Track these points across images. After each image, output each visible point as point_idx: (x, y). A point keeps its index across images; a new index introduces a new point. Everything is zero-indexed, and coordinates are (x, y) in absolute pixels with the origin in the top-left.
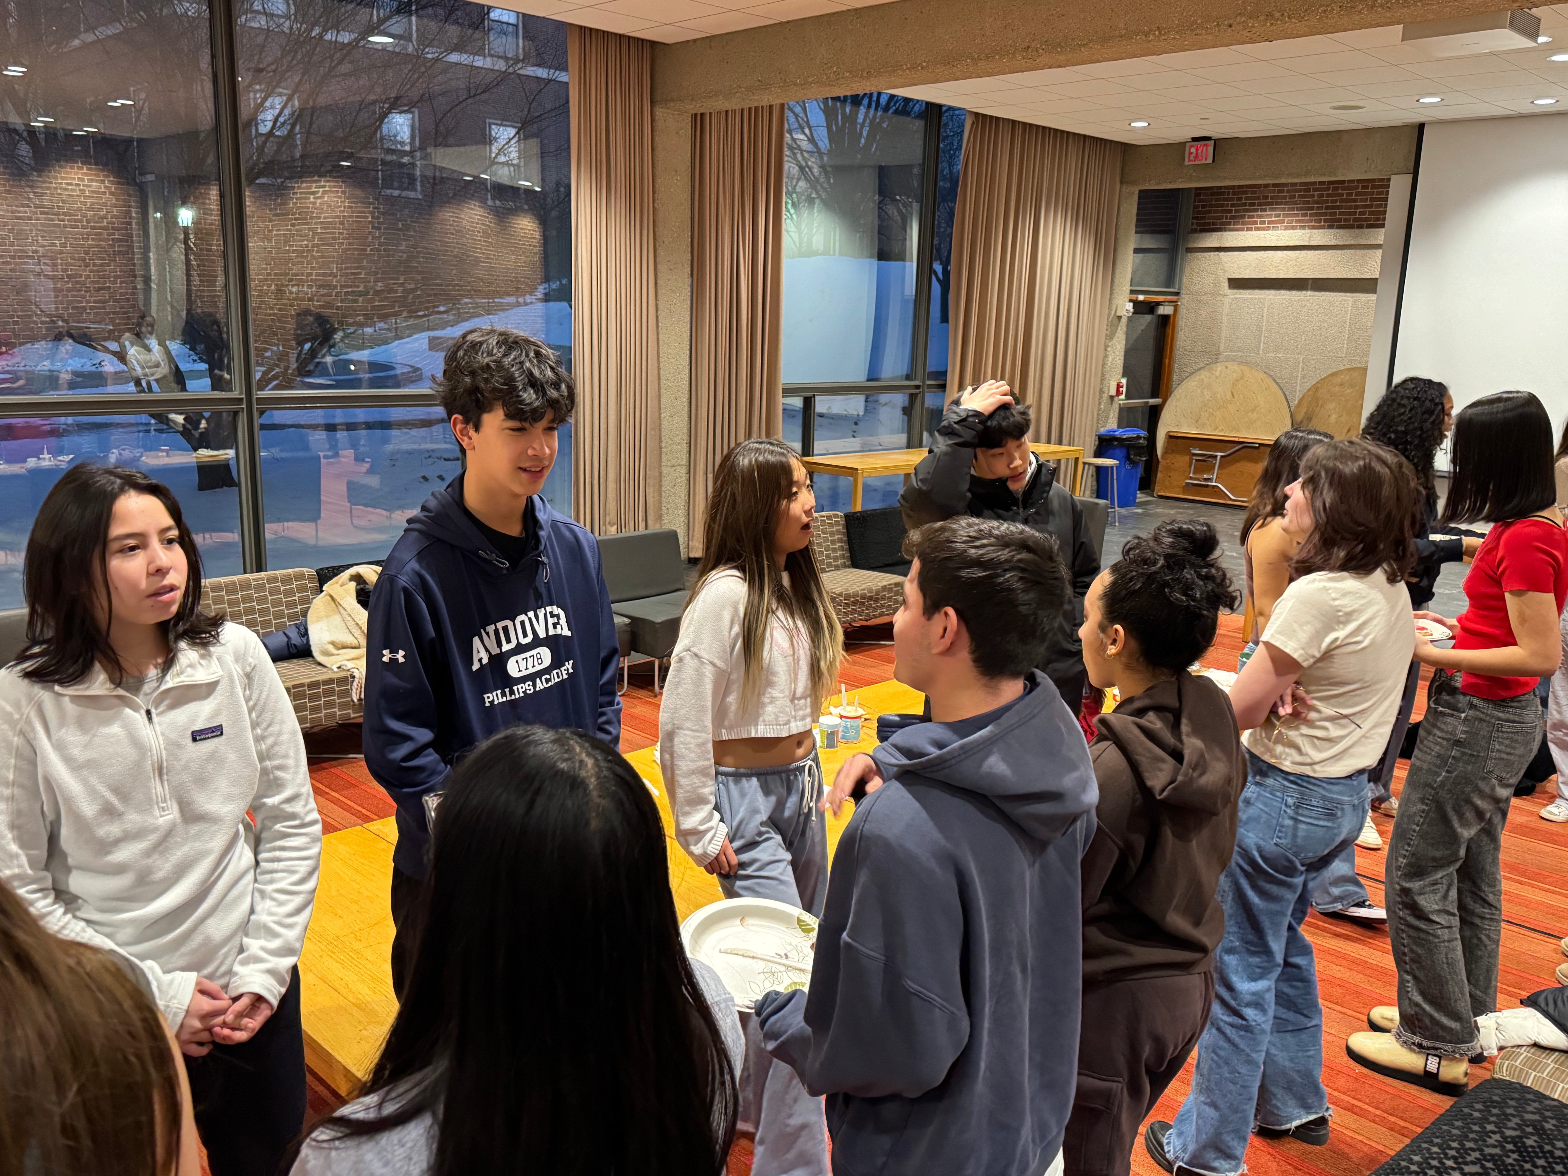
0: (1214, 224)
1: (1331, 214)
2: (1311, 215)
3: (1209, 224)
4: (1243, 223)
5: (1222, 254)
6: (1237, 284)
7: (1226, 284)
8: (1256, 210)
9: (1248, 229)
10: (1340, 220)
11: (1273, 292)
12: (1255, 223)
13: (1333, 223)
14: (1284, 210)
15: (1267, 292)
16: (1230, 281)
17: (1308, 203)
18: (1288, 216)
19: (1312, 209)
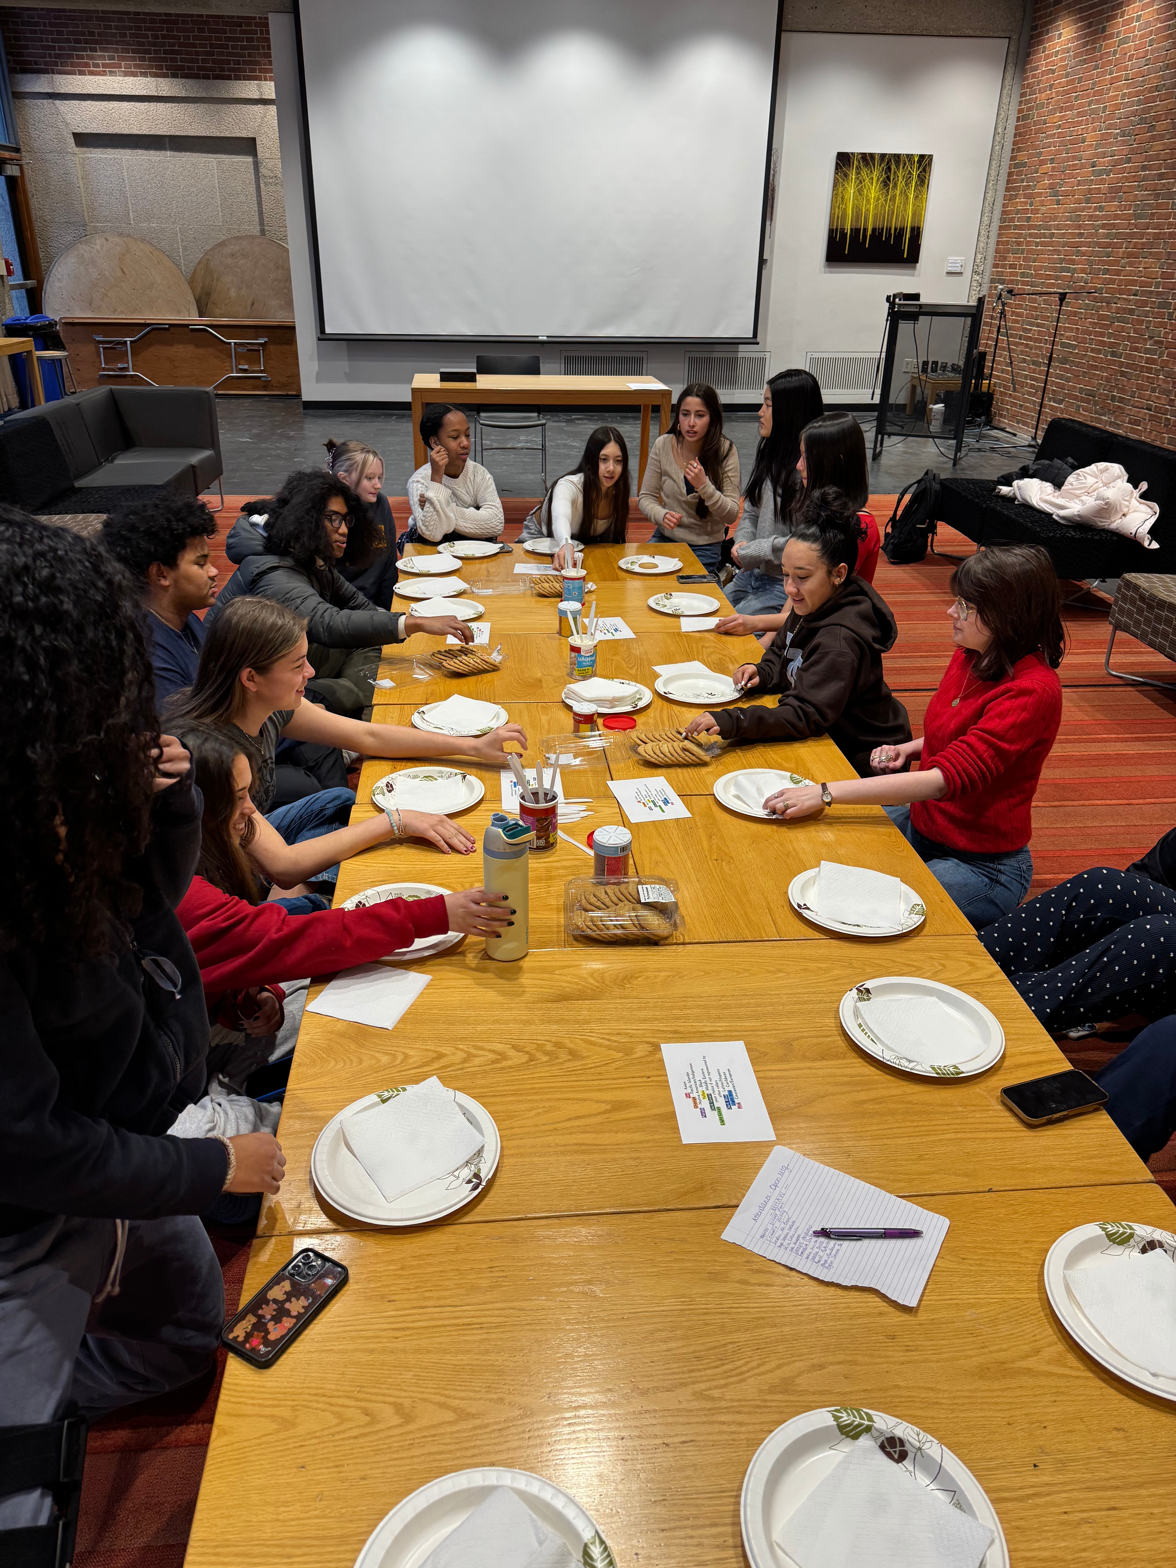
0: (36, 63)
1: (172, 60)
2: (150, 60)
3: (30, 63)
4: (73, 65)
5: (57, 102)
6: (83, 140)
7: (72, 141)
8: (85, 49)
9: (82, 73)
10: (182, 68)
11: (129, 151)
12: (87, 65)
13: (174, 71)
14: (116, 51)
15: (122, 151)
16: (77, 136)
17: (143, 44)
18: (124, 59)
19: (148, 52)
